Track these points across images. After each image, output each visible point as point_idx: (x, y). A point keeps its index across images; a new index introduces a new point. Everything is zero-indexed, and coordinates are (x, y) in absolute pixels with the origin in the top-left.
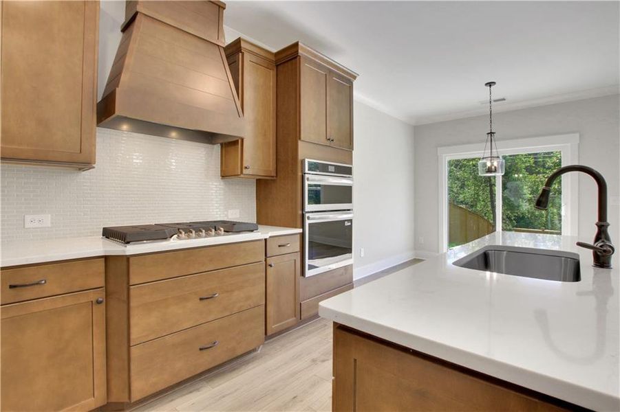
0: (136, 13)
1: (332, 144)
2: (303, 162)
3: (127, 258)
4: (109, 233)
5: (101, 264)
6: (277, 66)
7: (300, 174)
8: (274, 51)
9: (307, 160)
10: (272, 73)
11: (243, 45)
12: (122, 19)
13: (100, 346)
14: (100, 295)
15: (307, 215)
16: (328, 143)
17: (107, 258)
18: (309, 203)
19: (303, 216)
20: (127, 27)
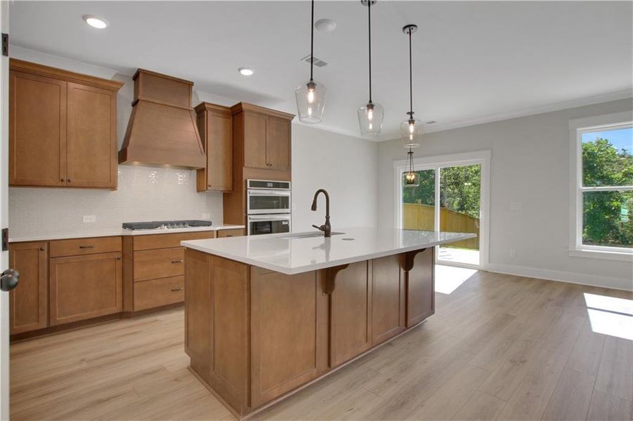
0: (138, 100)
1: (271, 167)
2: (246, 181)
3: (132, 237)
4: (125, 226)
5: (120, 240)
6: (233, 115)
7: (244, 189)
8: (230, 106)
9: (248, 181)
10: (230, 121)
11: (206, 106)
12: (132, 100)
13: (119, 281)
14: (119, 255)
15: (249, 216)
16: (267, 167)
17: (123, 237)
18: (250, 209)
19: (246, 217)
20: (135, 104)
